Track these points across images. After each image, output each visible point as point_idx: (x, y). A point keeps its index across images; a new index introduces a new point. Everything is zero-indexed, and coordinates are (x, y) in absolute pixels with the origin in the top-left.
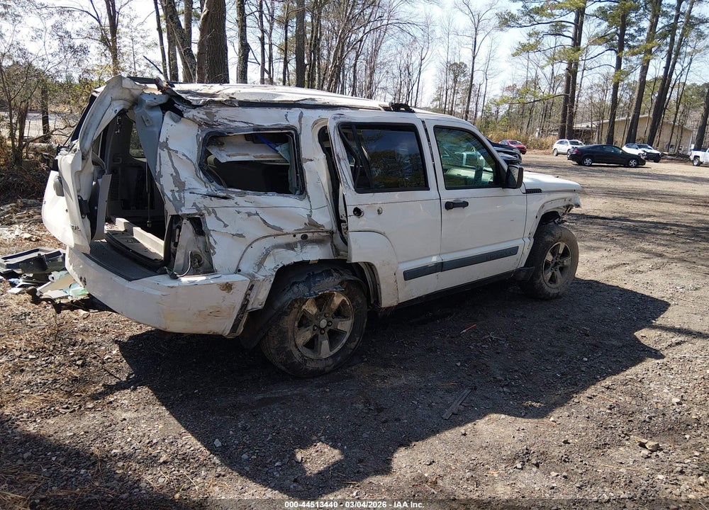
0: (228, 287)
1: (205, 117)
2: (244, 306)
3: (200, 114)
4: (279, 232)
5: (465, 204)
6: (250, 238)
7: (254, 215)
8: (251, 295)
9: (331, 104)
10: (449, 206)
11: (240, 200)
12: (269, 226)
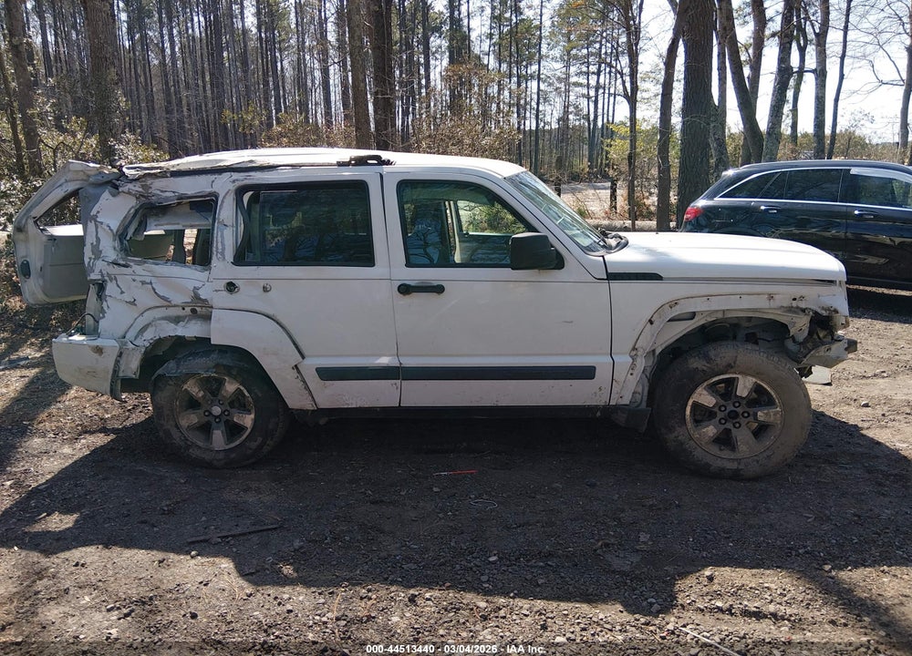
0: (99, 350)
1: (141, 190)
2: (115, 372)
3: (136, 188)
4: (167, 303)
5: (439, 289)
6: (141, 307)
7: (148, 283)
8: (121, 362)
9: (271, 164)
10: (405, 289)
11: (138, 269)
12: (159, 296)
